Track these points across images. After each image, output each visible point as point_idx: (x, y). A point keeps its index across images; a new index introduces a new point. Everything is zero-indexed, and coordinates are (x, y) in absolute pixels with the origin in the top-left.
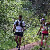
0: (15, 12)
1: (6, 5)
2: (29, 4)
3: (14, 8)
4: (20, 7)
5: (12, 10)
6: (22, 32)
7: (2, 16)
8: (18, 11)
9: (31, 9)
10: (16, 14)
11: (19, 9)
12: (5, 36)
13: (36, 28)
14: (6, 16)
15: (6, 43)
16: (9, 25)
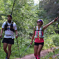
0: (31, 21)
1: (22, 14)
2: (44, 13)
3: (30, 16)
4: (35, 15)
5: (28, 19)
6: (13, 38)
7: (19, 24)
8: (33, 19)
9: (46, 17)
10: (32, 22)
11: (35, 17)
12: (21, 43)
13: (51, 35)
14: (22, 24)
15: (22, 49)
16: (25, 33)
